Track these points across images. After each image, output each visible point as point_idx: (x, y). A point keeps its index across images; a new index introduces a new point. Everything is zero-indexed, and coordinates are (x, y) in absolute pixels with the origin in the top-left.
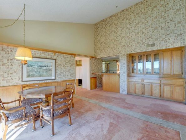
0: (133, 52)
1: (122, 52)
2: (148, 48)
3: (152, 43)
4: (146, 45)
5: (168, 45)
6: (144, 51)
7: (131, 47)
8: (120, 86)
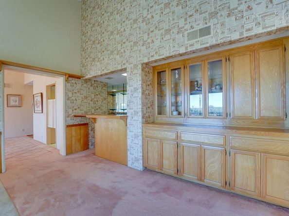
0: (157, 57)
1: (132, 60)
2: (191, 42)
3: (201, 26)
4: (186, 33)
5: (247, 27)
6: (182, 50)
7: (151, 45)
8: (128, 148)
